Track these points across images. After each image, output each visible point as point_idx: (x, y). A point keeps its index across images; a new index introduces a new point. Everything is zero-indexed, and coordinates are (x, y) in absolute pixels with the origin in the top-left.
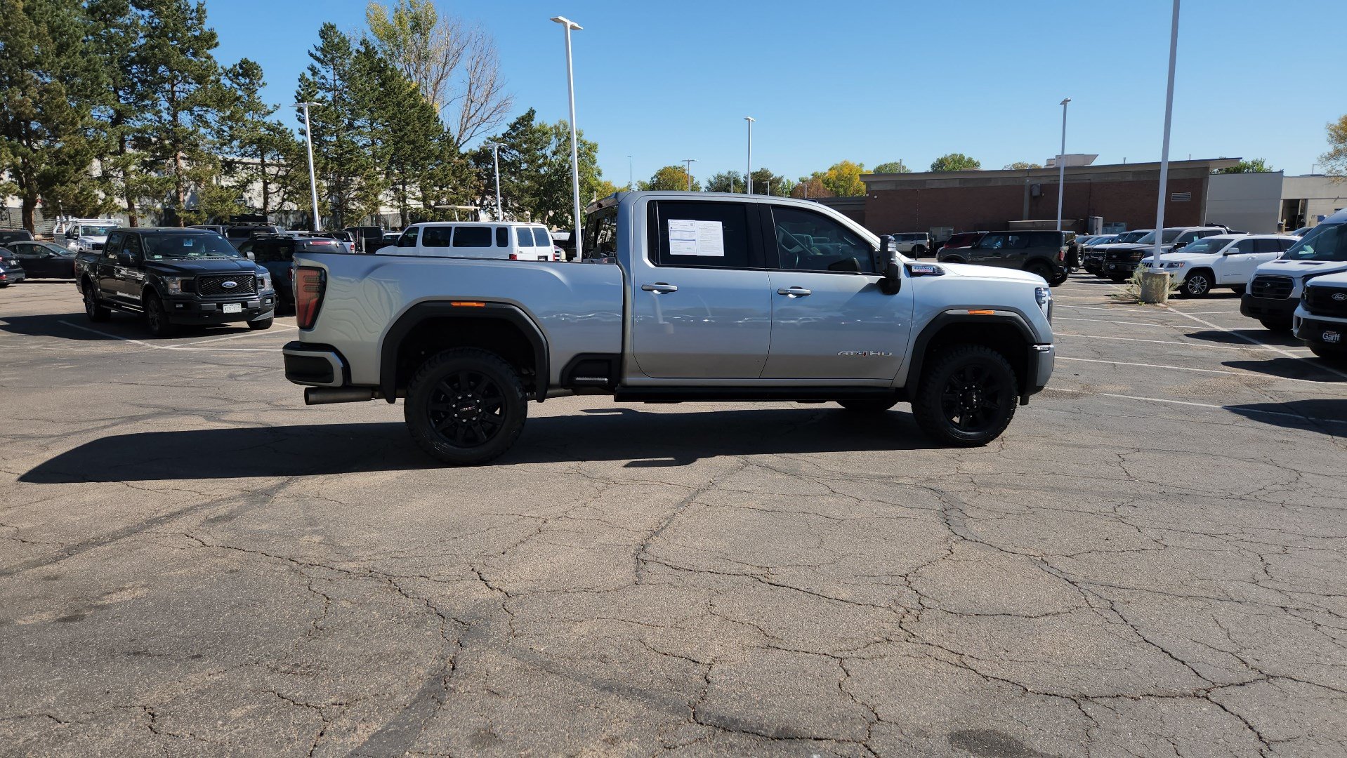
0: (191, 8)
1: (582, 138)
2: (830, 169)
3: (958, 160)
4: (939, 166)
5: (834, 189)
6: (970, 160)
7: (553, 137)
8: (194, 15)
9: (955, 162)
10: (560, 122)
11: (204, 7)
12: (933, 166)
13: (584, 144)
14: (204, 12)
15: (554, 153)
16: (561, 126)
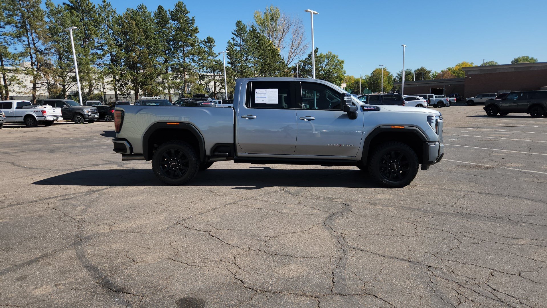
0: (190, 19)
1: (338, 59)
2: (456, 66)
3: (526, 59)
4: (516, 62)
5: (457, 75)
6: (532, 59)
7: (326, 59)
8: (191, 22)
9: (524, 60)
10: (329, 53)
11: (194, 19)
12: (512, 62)
13: (339, 61)
14: (194, 20)
15: (326, 65)
16: (329, 54)
